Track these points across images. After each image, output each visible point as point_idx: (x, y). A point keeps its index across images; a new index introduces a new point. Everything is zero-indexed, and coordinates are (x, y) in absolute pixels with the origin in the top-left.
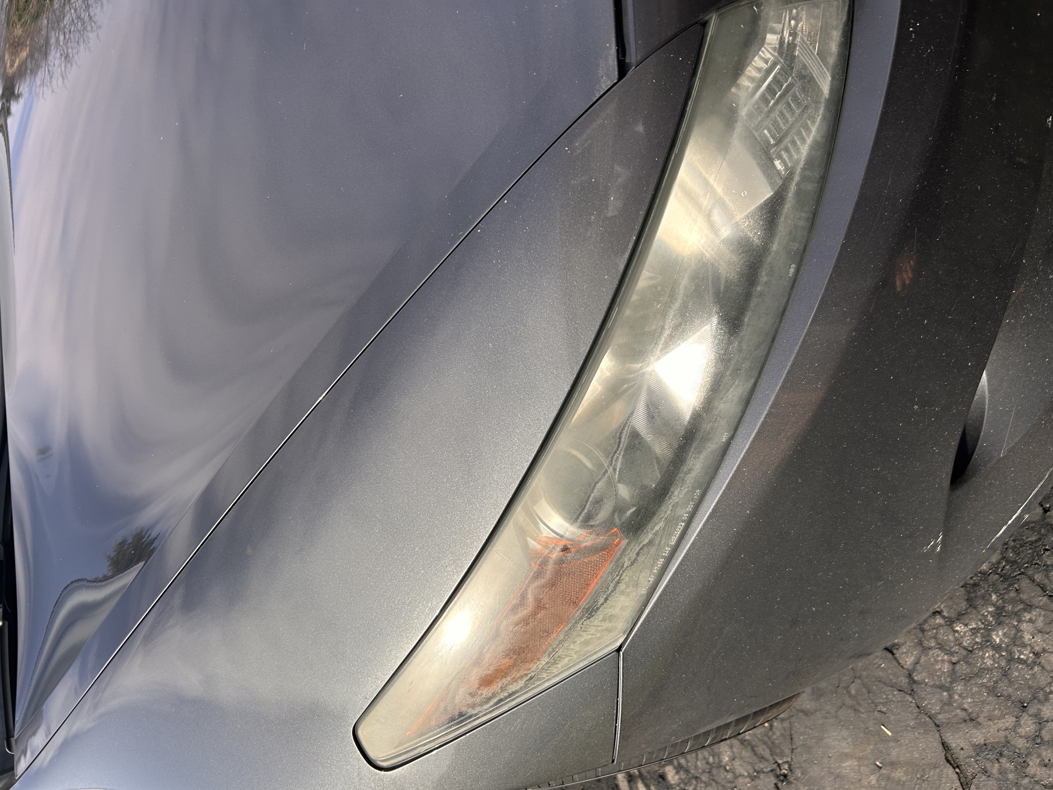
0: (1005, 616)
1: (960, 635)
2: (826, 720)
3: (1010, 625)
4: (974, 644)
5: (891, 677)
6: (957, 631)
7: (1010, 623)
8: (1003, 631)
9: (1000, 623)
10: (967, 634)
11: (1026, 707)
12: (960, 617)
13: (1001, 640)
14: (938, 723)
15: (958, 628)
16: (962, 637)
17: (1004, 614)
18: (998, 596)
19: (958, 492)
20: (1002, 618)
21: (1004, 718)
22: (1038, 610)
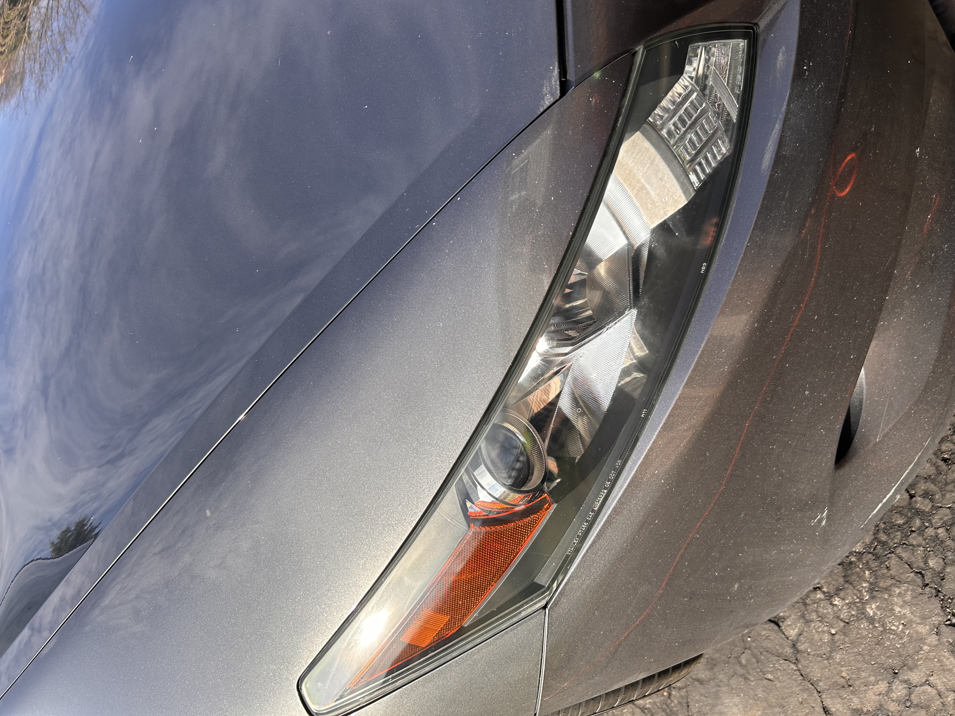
0: (877, 591)
1: (838, 608)
2: (719, 689)
3: (882, 599)
4: (851, 616)
5: (777, 647)
6: (836, 605)
7: (882, 597)
8: (876, 605)
9: (873, 598)
10: (844, 608)
11: (896, 673)
12: (837, 592)
13: (874, 612)
14: (819, 690)
15: (836, 603)
16: (840, 610)
17: (877, 589)
18: (871, 572)
19: (841, 472)
20: (875, 593)
21: (878, 684)
22: (906, 585)
